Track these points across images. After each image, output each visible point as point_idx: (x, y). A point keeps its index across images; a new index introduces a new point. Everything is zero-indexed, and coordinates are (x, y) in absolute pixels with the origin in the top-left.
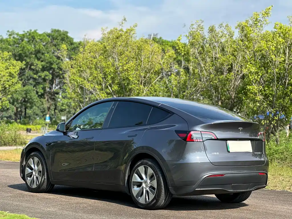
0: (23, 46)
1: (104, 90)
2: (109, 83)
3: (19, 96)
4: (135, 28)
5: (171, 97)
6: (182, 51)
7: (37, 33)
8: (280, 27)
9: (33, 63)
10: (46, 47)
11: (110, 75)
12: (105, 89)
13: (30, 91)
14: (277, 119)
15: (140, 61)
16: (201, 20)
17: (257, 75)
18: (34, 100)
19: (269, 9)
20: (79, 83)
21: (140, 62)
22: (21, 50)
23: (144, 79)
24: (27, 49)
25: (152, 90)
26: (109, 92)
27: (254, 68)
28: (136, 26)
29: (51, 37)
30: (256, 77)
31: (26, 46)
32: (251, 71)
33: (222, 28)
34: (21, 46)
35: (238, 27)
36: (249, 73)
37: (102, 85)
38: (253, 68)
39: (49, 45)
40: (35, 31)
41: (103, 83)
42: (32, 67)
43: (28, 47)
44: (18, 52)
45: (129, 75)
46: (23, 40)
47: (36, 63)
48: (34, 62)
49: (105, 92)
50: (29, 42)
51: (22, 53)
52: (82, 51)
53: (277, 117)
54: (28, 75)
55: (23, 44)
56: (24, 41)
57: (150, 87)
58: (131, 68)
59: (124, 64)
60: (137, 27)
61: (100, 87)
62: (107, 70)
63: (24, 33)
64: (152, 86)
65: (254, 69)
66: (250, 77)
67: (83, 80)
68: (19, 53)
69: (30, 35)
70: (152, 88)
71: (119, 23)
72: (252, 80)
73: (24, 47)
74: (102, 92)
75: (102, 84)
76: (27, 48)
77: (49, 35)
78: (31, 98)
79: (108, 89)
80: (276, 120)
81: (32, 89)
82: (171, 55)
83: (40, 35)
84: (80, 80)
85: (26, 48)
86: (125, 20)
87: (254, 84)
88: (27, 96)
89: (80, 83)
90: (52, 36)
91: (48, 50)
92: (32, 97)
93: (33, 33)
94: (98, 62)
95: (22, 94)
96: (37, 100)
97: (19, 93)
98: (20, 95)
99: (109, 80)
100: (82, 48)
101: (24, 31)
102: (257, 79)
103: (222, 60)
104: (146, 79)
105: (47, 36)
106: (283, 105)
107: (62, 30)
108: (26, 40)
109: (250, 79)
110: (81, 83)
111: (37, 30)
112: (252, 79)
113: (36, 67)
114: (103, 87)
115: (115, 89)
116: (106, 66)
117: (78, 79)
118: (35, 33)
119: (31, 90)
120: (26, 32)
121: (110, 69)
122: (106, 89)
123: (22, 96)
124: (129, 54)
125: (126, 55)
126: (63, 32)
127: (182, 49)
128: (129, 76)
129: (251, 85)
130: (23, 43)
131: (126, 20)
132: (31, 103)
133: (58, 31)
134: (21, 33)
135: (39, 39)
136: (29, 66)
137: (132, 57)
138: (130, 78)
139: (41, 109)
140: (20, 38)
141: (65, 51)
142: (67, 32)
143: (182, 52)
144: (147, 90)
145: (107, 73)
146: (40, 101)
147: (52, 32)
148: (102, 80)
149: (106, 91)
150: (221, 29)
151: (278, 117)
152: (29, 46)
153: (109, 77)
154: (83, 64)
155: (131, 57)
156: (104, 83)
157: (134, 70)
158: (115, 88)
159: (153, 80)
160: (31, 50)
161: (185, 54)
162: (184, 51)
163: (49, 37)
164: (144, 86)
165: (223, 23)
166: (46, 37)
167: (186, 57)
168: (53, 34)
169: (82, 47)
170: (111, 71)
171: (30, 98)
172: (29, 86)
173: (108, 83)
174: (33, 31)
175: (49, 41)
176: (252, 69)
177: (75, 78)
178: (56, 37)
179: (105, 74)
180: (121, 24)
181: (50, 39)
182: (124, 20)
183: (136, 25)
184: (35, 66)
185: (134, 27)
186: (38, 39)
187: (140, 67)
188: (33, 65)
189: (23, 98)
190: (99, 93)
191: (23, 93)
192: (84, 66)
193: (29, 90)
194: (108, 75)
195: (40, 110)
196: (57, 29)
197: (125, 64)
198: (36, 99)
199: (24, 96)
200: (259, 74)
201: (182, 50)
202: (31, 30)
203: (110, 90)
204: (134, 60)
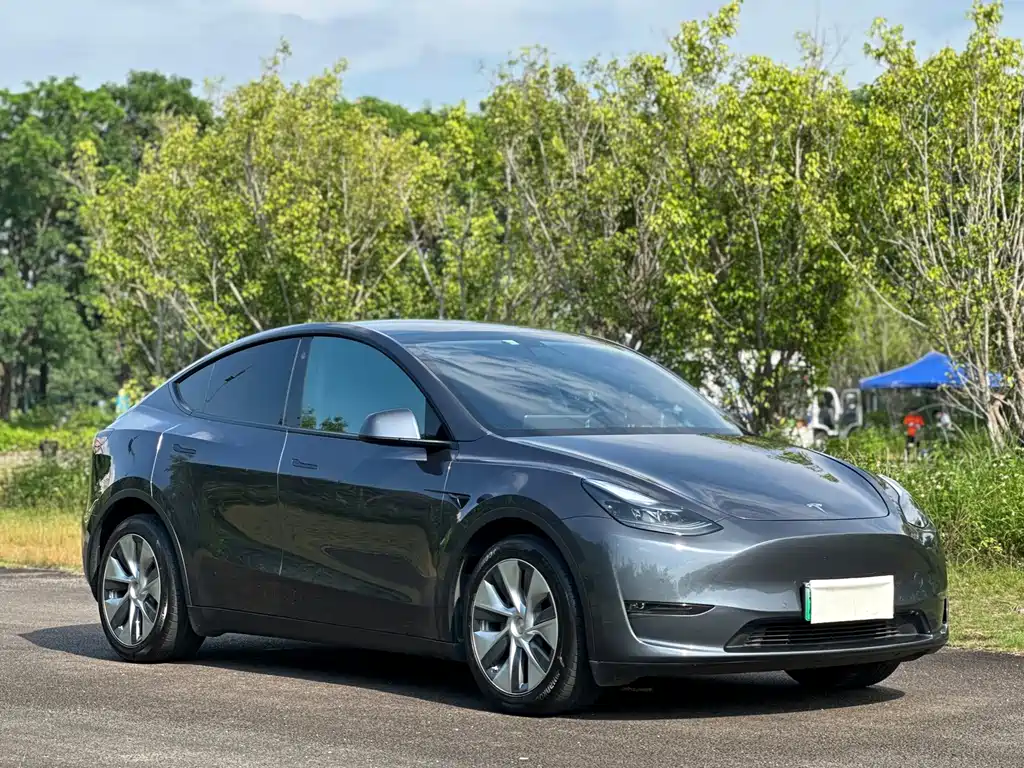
0: (23, 137)
1: (215, 298)
2: (232, 272)
3: (14, 323)
4: (338, 76)
5: (438, 318)
6: (469, 158)
7: (76, 90)
8: (762, 72)
9: (63, 198)
10: (109, 137)
11: (234, 245)
12: (220, 296)
13: (53, 302)
14: (772, 385)
15: (336, 195)
16: (537, 47)
17: (696, 236)
18: (70, 337)
19: (732, 10)
20: (120, 274)
21: (337, 199)
22: (16, 155)
23: (354, 256)
24: (38, 150)
25: (384, 295)
26: (235, 304)
27: (684, 213)
28: (344, 68)
29: (128, 103)
30: (694, 242)
31: (34, 137)
32: (674, 224)
33: (597, 73)
34: (18, 137)
35: (634, 72)
36: (668, 228)
37: (208, 281)
38: (680, 211)
39: (121, 132)
40: (70, 82)
41: (211, 274)
42: (60, 214)
43: (41, 141)
44: (7, 160)
45: (297, 244)
46: (24, 116)
47: (73, 200)
48: (67, 196)
49: (221, 305)
50: (46, 121)
51: (22, 164)
52: (150, 161)
53: (770, 381)
54: (43, 242)
55: (23, 130)
56: (29, 120)
57: (377, 285)
58: (303, 219)
59: (278, 206)
60: (347, 71)
61: (197, 289)
62: (223, 228)
63: (27, 90)
64: (385, 280)
65: (686, 215)
66: (673, 244)
67: (137, 267)
68: (9, 163)
69: (49, 94)
70: (386, 289)
71: (265, 61)
72: (677, 252)
73: (27, 142)
74: (209, 304)
75: (209, 277)
76: (40, 147)
77: (119, 95)
78: (58, 330)
79: (230, 296)
80: (768, 389)
81: (59, 297)
82: (429, 173)
83: (87, 97)
84: (123, 266)
85: (33, 147)
86: (285, 49)
87: (687, 267)
88: (41, 323)
89: (124, 274)
90: (134, 98)
91: (115, 150)
92: (61, 325)
93: (60, 88)
94: (192, 200)
95: (23, 315)
96: (78, 337)
97: (13, 311)
98: (16, 320)
99: (230, 261)
100: (150, 151)
101: (29, 84)
102: (697, 248)
103: (596, 185)
104: (359, 257)
105: (115, 98)
106: (791, 337)
107: (168, 77)
108: (36, 113)
109: (673, 250)
110: (128, 276)
111: (75, 78)
112: (680, 249)
113: (72, 213)
114: (211, 287)
115: (253, 295)
116: (219, 213)
117: (116, 263)
118: (71, 88)
119: (56, 300)
120: (37, 86)
121: (235, 225)
122: (224, 294)
123: (26, 322)
124: (297, 170)
125: (287, 172)
126: (172, 81)
127: (466, 149)
128: (297, 249)
129: (679, 273)
130: (25, 125)
131: (290, 49)
132: (60, 348)
133: (154, 78)
134: (18, 89)
135: (84, 109)
136: (49, 210)
137: (308, 179)
138: (299, 255)
139: (113, 370)
140: (14, 108)
141: (92, 162)
142: (187, 83)
143: (467, 161)
144: (367, 295)
145: (223, 239)
146: (94, 340)
147: (133, 82)
148: (207, 264)
149: (222, 301)
150: (593, 76)
151: (773, 380)
152: (48, 139)
153: (232, 252)
154: (133, 207)
155: (306, 182)
156: (214, 273)
157: (314, 227)
158: (254, 291)
159: (385, 258)
160: (55, 151)
161: (477, 167)
162: (474, 154)
163: (123, 103)
164: (355, 281)
165: (599, 59)
166: (110, 102)
167: (481, 176)
168: (135, 88)
169: (151, 148)
170: (236, 232)
171: (53, 328)
172: (50, 286)
173: (229, 275)
174: (60, 81)
175: (119, 118)
176: (679, 216)
177: (108, 259)
178: (147, 103)
179: (217, 242)
180: (270, 64)
181: (123, 111)
182: (283, 51)
183: (342, 63)
184: (71, 210)
185: (335, 71)
186: (79, 109)
187: (336, 216)
188: (64, 208)
189: (29, 329)
190: (195, 309)
191: (28, 311)
192: (136, 215)
193: (50, 300)
194: (228, 245)
195: (109, 373)
196: (150, 70)
197: (286, 205)
198: (78, 332)
199: (33, 322)
200: (703, 232)
201: (467, 153)
202: (53, 79)
203: (236, 299)
204: (314, 193)
